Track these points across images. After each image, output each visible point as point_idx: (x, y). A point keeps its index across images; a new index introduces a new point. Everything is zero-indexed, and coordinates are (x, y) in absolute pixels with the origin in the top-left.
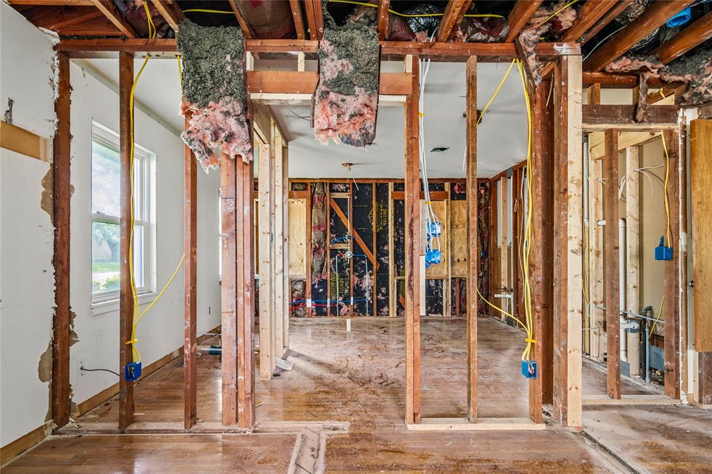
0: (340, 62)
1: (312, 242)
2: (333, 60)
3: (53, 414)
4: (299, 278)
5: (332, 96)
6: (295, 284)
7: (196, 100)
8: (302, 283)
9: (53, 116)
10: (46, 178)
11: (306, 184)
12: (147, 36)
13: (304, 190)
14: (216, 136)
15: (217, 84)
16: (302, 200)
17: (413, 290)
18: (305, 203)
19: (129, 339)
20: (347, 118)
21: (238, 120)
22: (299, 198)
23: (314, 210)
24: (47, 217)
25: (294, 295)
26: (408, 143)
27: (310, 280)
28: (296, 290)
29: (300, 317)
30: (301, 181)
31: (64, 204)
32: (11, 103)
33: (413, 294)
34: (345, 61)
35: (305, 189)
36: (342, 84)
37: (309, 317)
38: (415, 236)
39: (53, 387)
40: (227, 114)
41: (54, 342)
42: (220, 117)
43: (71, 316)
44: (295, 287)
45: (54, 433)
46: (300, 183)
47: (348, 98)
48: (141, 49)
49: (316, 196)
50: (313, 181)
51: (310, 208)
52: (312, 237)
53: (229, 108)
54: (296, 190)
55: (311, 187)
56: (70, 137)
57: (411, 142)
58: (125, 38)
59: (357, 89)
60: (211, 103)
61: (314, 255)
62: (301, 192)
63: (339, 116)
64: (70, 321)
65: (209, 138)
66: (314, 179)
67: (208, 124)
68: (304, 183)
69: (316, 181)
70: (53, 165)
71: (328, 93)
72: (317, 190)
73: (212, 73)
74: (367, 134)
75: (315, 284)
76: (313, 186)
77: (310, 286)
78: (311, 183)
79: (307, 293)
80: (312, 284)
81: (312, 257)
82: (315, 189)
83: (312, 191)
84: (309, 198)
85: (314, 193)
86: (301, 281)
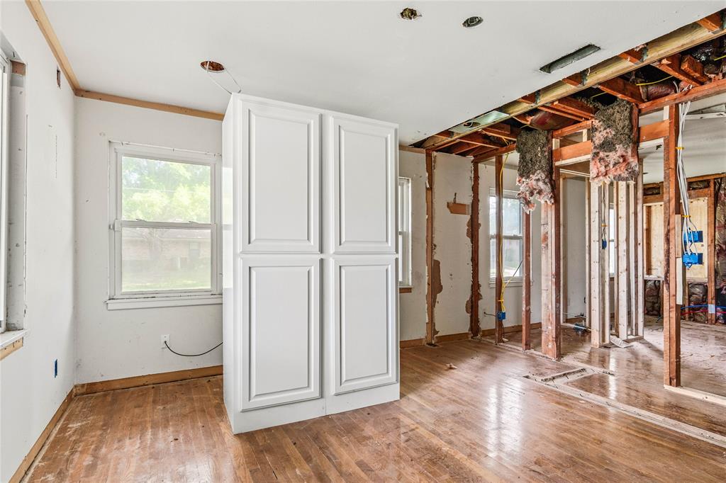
0: (605, 131)
1: (716, 243)
2: (601, 131)
3: (471, 329)
4: (698, 281)
5: (602, 154)
6: (692, 287)
7: (523, 176)
8: (701, 286)
9: (471, 193)
10: (468, 222)
11: (708, 181)
12: (506, 145)
13: (705, 187)
14: (532, 194)
15: (534, 164)
16: (702, 199)
17: (669, 284)
18: (706, 201)
19: (500, 299)
20: (611, 166)
21: (544, 182)
22: (698, 197)
23: (718, 208)
24: (469, 240)
25: (691, 298)
26: (665, 173)
27: (713, 284)
28: (694, 294)
29: (699, 322)
30: (701, 179)
31: (476, 234)
32: (455, 194)
33: (669, 286)
34: (608, 130)
35: (708, 186)
36: (607, 145)
37: (711, 324)
38: (671, 243)
39: (471, 316)
40: (538, 180)
41: (472, 296)
42: (534, 183)
43: (479, 286)
44: (693, 290)
45: (472, 338)
46: (699, 181)
47: (611, 154)
48: (504, 152)
49: (722, 192)
50: (718, 176)
51: (713, 206)
52: (717, 238)
53: (539, 177)
54: (694, 189)
55: (715, 183)
56: (478, 200)
57: (667, 172)
58: (497, 149)
59: (617, 146)
60: (531, 176)
61: (718, 257)
62: (701, 190)
63: (605, 167)
64: (479, 289)
65: (528, 195)
66: (719, 174)
67: (527, 188)
68: (705, 181)
69: (722, 176)
70: (472, 216)
71: (599, 153)
72: (723, 185)
73: (531, 160)
74: (634, 171)
75: (721, 289)
76: (718, 182)
77: (713, 290)
78: (715, 179)
79: (710, 298)
80: (715, 289)
81: (716, 260)
82: (720, 184)
83: (717, 187)
84: (713, 196)
85: (719, 189)
86: (701, 284)
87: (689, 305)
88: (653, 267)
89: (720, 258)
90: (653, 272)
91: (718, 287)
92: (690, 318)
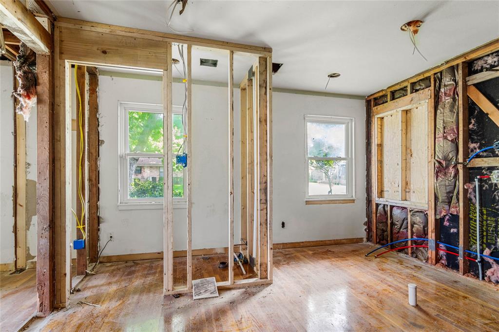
1: (436, 158)
4: (419, 207)
6: (414, 214)
8: (422, 214)
11: (428, 78)
13: (425, 88)
18: (426, 105)
22: (419, 100)
23: (438, 112)
25: (414, 229)
27: (433, 212)
28: (416, 223)
29: (420, 260)
30: (421, 77)
35: (429, 85)
37: (432, 264)
44: (414, 218)
46: (421, 80)
49: (442, 90)
50: (437, 70)
51: (433, 111)
52: (437, 152)
54: (416, 91)
55: (435, 80)
61: (438, 177)
62: (422, 92)
66: (438, 67)
68: (425, 78)
69: (442, 68)
72: (443, 81)
75: (442, 219)
76: (438, 77)
77: (433, 221)
78: (435, 74)
79: (430, 230)
80: (436, 220)
81: (435, 181)
82: (440, 81)
83: (437, 84)
84: (433, 97)
85: (440, 88)
86: (421, 212)
87: (412, 237)
88: (385, 189)
89: (440, 179)
90: (385, 194)
91: (438, 217)
92: (412, 253)
